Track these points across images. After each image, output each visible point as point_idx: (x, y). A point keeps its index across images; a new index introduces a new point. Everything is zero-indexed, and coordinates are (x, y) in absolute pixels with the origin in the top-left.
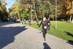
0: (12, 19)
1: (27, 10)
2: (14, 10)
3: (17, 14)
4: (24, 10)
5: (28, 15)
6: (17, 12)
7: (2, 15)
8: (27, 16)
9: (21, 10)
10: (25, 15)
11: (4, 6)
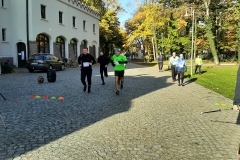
0: (134, 54)
1: (180, 23)
2: (140, 27)
3: (148, 40)
4: (171, 24)
5: (184, 41)
6: (149, 32)
7: (107, 43)
8: (180, 44)
9: (162, 24)
10: (174, 43)
11: (114, 14)
